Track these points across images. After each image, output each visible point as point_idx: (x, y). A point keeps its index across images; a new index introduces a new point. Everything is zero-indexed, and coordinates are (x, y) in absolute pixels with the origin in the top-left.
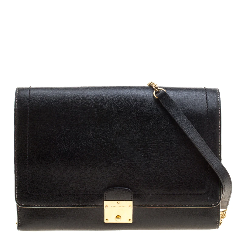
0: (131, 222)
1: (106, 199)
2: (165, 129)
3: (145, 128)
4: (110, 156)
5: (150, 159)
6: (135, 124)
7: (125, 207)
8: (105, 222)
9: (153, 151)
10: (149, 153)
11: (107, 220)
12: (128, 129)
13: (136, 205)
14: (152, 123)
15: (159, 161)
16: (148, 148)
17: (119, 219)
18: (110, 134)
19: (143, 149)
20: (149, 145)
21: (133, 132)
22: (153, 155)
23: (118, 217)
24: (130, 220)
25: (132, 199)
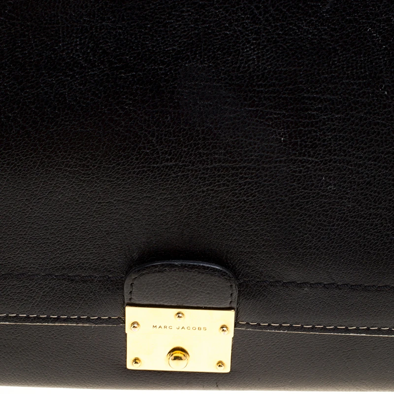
0: (226, 369)
1: (132, 301)
2: (380, 33)
3: (299, 27)
4: (153, 136)
5: (309, 156)
6: (258, 8)
7: (205, 329)
8: (130, 366)
9: (324, 124)
10: (310, 132)
11: (136, 361)
12: (227, 29)
13: (248, 323)
14: (328, 7)
15: (348, 162)
16: (307, 110)
17: (180, 361)
18: (153, 46)
19: (284, 116)
20: (308, 98)
21: (249, 42)
22: (324, 141)
23: (178, 352)
24: (220, 364)
25: (234, 305)
